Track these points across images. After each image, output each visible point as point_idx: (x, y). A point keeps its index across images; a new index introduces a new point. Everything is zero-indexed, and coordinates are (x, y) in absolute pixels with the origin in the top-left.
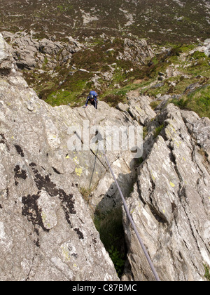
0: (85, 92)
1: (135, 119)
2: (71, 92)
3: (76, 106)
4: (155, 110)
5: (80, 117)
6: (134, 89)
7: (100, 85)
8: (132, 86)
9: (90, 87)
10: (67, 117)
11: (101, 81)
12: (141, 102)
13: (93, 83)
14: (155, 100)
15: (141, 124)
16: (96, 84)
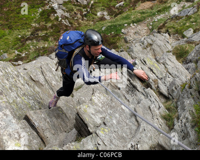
0: (37, 30)
1: (148, 86)
2: (7, 31)
3: (19, 58)
4: (185, 62)
5: (32, 84)
6: (138, 21)
7: (67, 15)
8: (134, 14)
9: (47, 20)
10: (8, 86)
11: (70, 6)
12: (154, 47)
13: (53, 11)
14: (182, 42)
15: (161, 94)
16: (60, 13)
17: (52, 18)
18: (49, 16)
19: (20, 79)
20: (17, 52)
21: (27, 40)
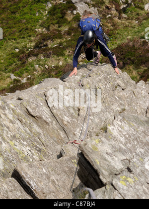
17: (69, 17)
18: (64, 14)
19: (7, 112)
20: (13, 77)
21: (29, 55)
